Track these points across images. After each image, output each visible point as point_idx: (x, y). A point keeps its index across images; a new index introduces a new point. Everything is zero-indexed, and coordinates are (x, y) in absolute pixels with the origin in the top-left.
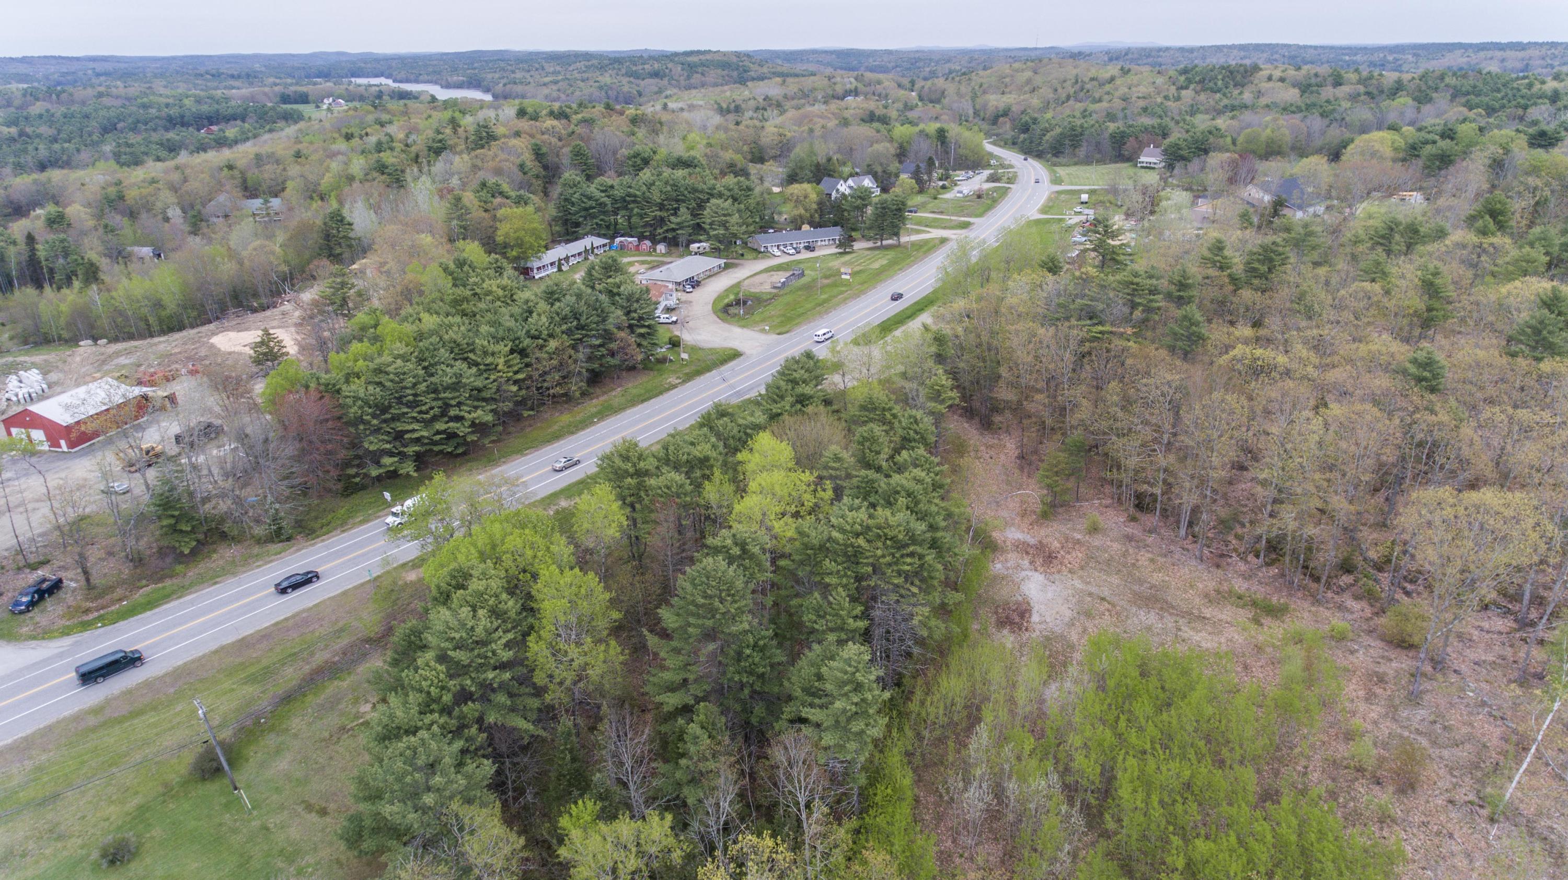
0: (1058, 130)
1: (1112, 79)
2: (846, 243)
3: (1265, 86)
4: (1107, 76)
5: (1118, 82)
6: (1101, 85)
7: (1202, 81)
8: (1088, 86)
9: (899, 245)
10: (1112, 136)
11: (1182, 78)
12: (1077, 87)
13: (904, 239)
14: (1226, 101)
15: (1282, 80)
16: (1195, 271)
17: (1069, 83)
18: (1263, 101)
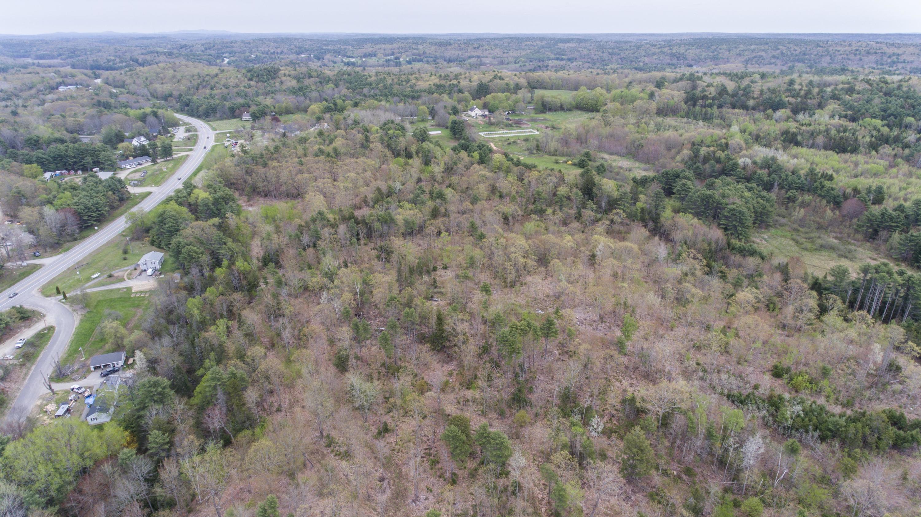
0: (204, 106)
1: (217, 75)
2: (154, 161)
3: (284, 79)
4: (214, 73)
5: (220, 76)
6: (213, 78)
7: (258, 76)
8: (206, 79)
9: (173, 159)
10: (229, 108)
11: (249, 74)
12: (201, 79)
13: (174, 156)
14: (269, 89)
15: (289, 76)
16: (264, 152)
17: (195, 77)
18: (284, 87)
